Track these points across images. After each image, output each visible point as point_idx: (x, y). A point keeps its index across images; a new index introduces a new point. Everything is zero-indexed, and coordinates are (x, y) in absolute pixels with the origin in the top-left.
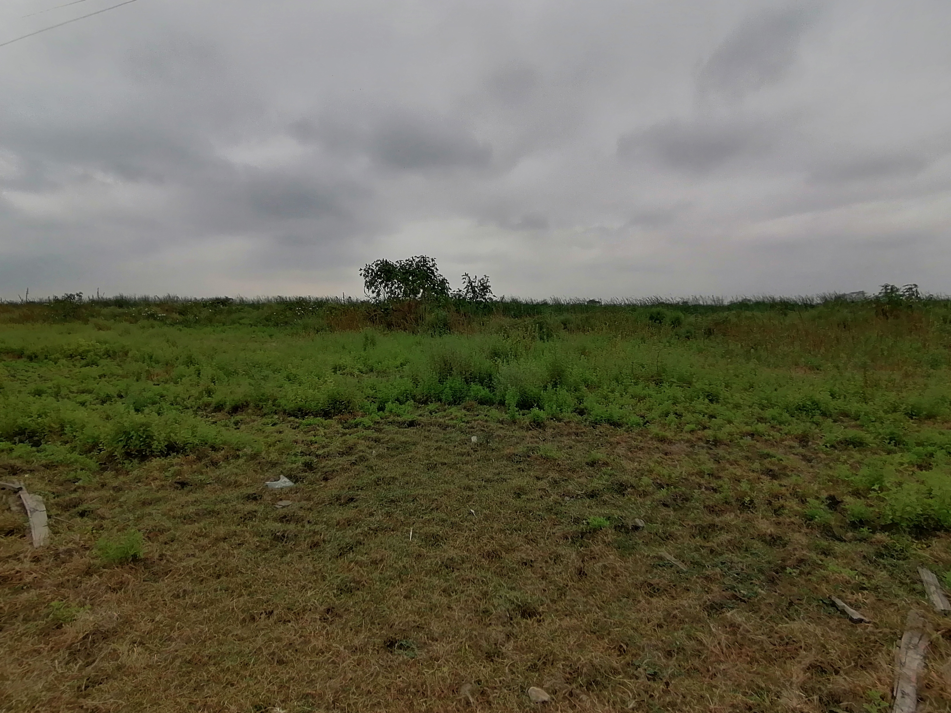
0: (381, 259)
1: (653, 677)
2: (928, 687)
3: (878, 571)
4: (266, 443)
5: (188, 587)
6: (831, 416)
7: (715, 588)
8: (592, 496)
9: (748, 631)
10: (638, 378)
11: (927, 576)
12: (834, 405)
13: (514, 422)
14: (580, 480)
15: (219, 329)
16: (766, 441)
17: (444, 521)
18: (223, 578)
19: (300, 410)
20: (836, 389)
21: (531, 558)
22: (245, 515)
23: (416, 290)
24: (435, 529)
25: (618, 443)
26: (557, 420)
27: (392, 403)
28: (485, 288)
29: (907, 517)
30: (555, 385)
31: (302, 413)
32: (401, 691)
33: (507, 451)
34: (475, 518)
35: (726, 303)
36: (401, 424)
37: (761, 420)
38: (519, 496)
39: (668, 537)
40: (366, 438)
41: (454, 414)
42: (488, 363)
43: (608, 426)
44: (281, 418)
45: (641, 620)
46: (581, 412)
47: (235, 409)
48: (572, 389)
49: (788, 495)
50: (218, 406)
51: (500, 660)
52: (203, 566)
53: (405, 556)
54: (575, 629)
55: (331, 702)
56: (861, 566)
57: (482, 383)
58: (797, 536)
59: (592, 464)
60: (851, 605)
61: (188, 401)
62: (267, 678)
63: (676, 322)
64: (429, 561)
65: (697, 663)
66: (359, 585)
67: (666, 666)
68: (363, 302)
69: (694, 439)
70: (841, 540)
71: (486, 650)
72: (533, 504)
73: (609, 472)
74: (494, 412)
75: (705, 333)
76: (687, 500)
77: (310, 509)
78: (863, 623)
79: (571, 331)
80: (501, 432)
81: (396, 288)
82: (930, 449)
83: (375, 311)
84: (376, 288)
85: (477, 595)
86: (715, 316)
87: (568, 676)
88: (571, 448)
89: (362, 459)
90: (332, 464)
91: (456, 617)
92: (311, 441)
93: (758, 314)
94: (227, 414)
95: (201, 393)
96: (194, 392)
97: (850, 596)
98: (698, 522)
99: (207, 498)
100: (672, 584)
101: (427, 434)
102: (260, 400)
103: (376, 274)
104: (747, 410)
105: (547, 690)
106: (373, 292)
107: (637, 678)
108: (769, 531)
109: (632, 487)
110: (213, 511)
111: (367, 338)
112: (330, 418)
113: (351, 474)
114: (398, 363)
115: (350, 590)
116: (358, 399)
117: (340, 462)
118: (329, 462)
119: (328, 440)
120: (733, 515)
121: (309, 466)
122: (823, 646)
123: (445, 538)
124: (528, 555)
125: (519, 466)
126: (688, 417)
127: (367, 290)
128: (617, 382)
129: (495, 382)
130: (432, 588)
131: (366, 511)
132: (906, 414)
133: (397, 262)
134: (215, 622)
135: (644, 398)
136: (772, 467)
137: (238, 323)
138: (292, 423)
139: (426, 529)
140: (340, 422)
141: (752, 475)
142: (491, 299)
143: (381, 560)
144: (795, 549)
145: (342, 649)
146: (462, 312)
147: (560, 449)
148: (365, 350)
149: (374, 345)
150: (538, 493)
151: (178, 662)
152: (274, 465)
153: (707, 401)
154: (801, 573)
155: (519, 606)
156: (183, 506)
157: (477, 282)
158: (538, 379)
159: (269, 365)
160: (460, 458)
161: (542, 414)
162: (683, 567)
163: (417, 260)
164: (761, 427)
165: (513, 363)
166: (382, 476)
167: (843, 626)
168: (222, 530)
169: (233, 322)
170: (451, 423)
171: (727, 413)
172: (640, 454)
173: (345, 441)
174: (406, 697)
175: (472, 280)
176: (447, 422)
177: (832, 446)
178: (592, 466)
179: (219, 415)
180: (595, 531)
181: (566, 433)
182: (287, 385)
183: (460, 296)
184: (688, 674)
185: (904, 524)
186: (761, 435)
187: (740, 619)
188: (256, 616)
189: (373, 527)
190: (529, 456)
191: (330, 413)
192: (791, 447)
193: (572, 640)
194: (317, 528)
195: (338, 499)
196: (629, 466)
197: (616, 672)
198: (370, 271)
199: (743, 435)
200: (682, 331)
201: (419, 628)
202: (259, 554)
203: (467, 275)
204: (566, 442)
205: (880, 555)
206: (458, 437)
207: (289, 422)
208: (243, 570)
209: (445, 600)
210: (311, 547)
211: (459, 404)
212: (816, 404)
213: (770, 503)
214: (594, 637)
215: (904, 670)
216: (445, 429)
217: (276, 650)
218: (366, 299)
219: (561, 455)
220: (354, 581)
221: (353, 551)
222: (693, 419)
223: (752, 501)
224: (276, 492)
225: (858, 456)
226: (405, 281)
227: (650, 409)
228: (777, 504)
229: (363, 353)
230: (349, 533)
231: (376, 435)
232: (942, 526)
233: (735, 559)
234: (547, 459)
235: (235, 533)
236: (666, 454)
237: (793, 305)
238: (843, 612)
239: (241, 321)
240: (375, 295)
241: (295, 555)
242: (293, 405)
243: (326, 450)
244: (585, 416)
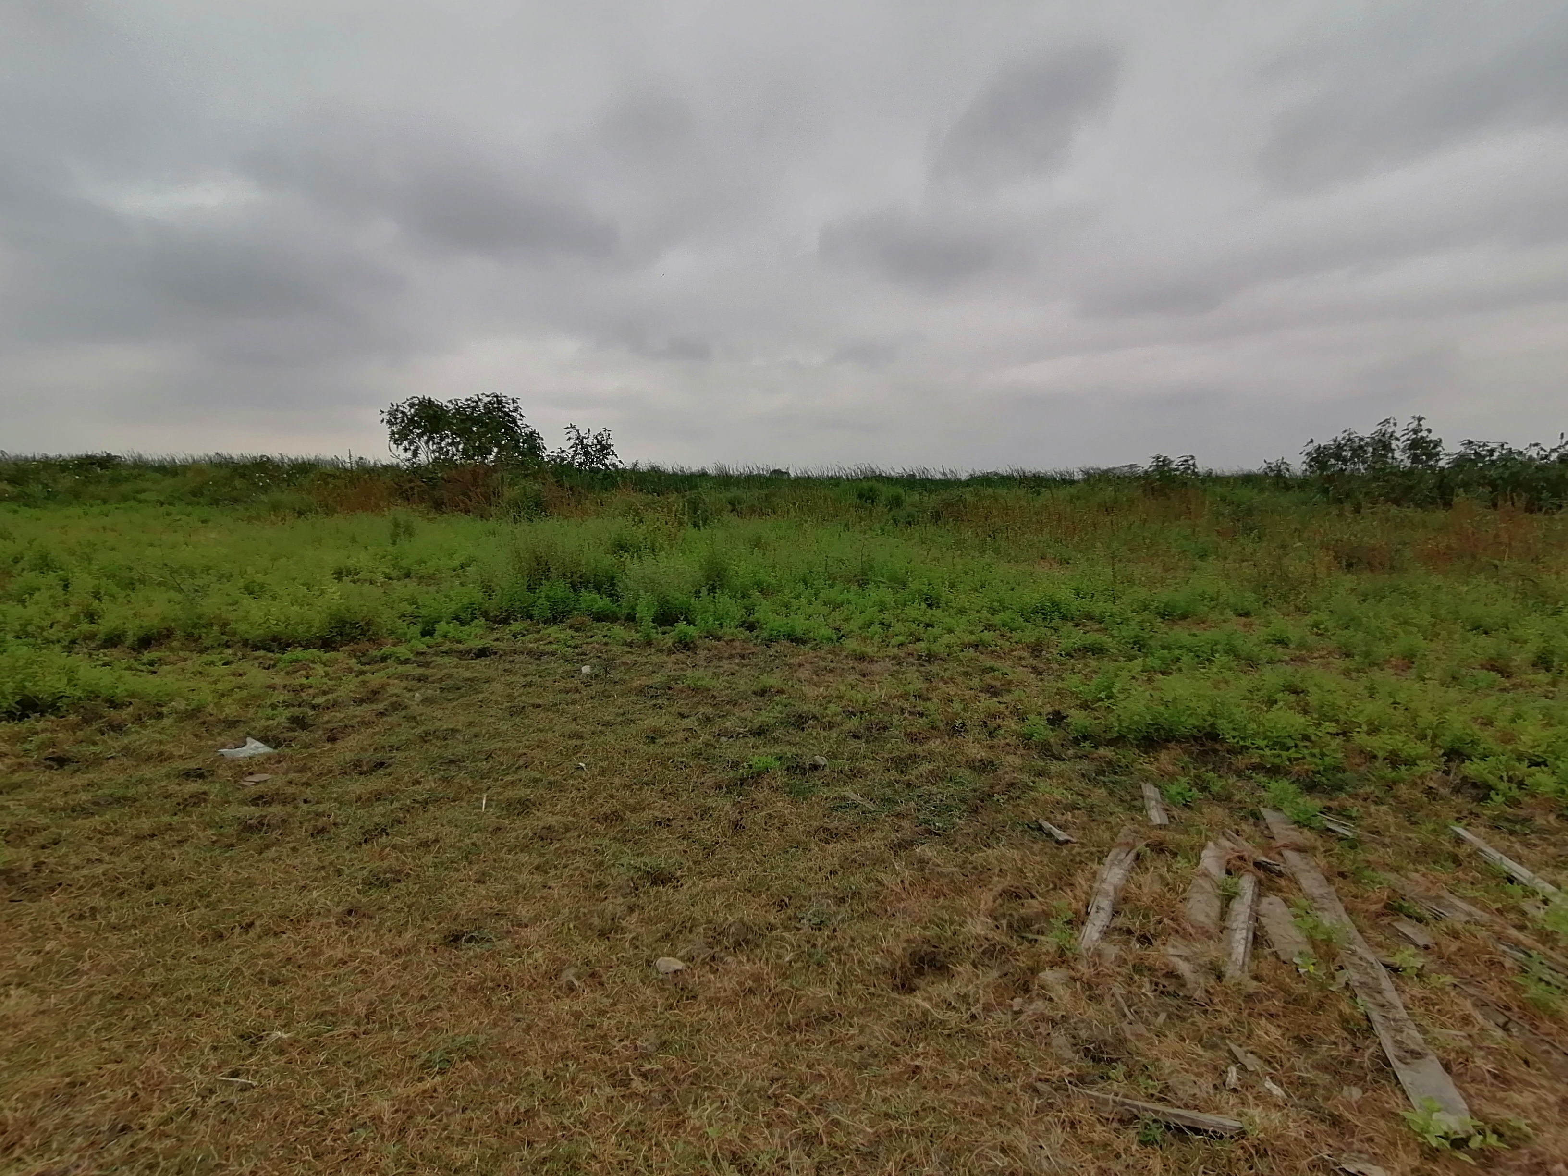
0: (421, 397)
1: (819, 927)
2: (1125, 900)
3: (1096, 790)
4: (215, 691)
5: (98, 901)
6: (1072, 619)
7: (906, 824)
8: (759, 734)
9: (939, 865)
10: (835, 579)
11: (1150, 791)
12: (1076, 605)
13: (649, 643)
14: (742, 715)
15: (96, 510)
16: (993, 652)
17: (536, 781)
18: (159, 888)
19: (275, 639)
20: (1083, 587)
21: (667, 816)
22: (186, 800)
23: (486, 448)
24: (522, 792)
25: (800, 665)
26: (715, 638)
27: (448, 623)
28: (604, 448)
29: (1134, 727)
30: (712, 590)
31: (280, 644)
32: (472, 989)
33: (637, 683)
34: (587, 774)
35: (964, 476)
36: (463, 655)
37: (989, 627)
38: (653, 740)
39: (855, 774)
40: (401, 677)
41: (554, 636)
42: (608, 561)
43: (788, 644)
44: (240, 654)
45: (811, 869)
46: (751, 627)
47: (145, 642)
48: (739, 595)
49: (1007, 713)
50: (111, 638)
51: (619, 936)
52: (120, 874)
53: (475, 832)
54: (725, 889)
55: (363, 1015)
56: (1079, 785)
57: (598, 588)
58: (1010, 758)
59: (762, 693)
60: (1060, 827)
61: (51, 631)
62: (254, 1003)
63: (896, 502)
64: (514, 834)
65: (873, 905)
66: (398, 876)
67: (836, 914)
68: (386, 468)
69: (903, 655)
70: (1060, 759)
71: (599, 927)
72: (673, 749)
73: (785, 701)
74: (618, 630)
75: (932, 517)
76: (885, 728)
77: (308, 784)
78: (1070, 845)
79: (740, 514)
80: (630, 659)
81: (450, 445)
82: (1177, 652)
83: (410, 481)
84: (411, 444)
85: (588, 867)
86: (944, 494)
87: (711, 940)
88: (733, 674)
89: (396, 707)
90: (342, 716)
91: (556, 897)
92: (301, 685)
93: (1002, 491)
94: (128, 651)
95: (76, 617)
96: (60, 615)
97: (1059, 816)
98: (896, 753)
99: (110, 779)
100: (854, 826)
101: (508, 666)
102: (195, 626)
103: (411, 421)
104: (974, 616)
105: (682, 959)
106: (406, 450)
107: (798, 929)
108: (979, 757)
109: (815, 717)
110: (125, 798)
111: (397, 525)
112: (335, 649)
113: (377, 729)
114: (456, 563)
115: (385, 884)
116: (386, 618)
117: (357, 713)
118: (338, 714)
119: (333, 682)
120: (938, 741)
121: (299, 723)
122: (1021, 871)
123: (539, 803)
124: (664, 812)
125: (654, 702)
126: (898, 627)
127: (393, 446)
128: (806, 584)
129: (620, 586)
130: (519, 866)
131: (406, 779)
132: (1158, 613)
133: (450, 401)
134: (155, 943)
135: (842, 604)
136: (993, 683)
137: (134, 499)
138: (261, 660)
139: (509, 793)
140: (353, 654)
141: (968, 693)
142: (614, 465)
143: (436, 841)
144: (1006, 772)
145: (376, 953)
146: (567, 485)
147: (716, 675)
148: (394, 543)
149: (411, 535)
150: (681, 735)
151: (96, 1000)
152: (232, 724)
153: (924, 605)
154: (1011, 798)
155: (648, 872)
156: (66, 793)
157: (591, 438)
158: (687, 582)
159: (207, 569)
160: (563, 696)
161: (691, 630)
162: (871, 806)
163: (486, 400)
164: (987, 636)
165: (648, 560)
166: (433, 729)
167: (1047, 850)
168: (145, 824)
169: (125, 498)
170: (549, 648)
171: (947, 620)
172: (830, 677)
173: (364, 682)
174: (480, 994)
175: (582, 435)
176: (541, 648)
177: (1067, 654)
178: (762, 695)
179: (115, 652)
180: (757, 776)
181: (726, 655)
182: (247, 601)
183: (563, 459)
184: (862, 917)
185: (1131, 736)
186: (986, 645)
187: (930, 854)
188: (225, 932)
189: (419, 798)
190: (670, 688)
191: (334, 642)
192: (1020, 658)
193: (718, 901)
194: (322, 808)
195: (357, 765)
196: (810, 691)
197: (771, 927)
198: (400, 415)
199: (965, 646)
200: (902, 514)
201: (499, 915)
202: (218, 851)
203: (573, 427)
204: (726, 667)
205: (1101, 772)
206: (562, 668)
207: (256, 658)
208: (194, 875)
209: (538, 878)
210: (312, 835)
211: (562, 622)
212: (1056, 605)
213: (985, 725)
214: (749, 895)
215: (1105, 886)
216: (539, 659)
217: (266, 968)
218: (395, 461)
219: (718, 685)
220: (391, 871)
221: (387, 834)
222: (902, 629)
223: (963, 724)
224: (241, 763)
225: (1093, 663)
226: (463, 432)
227: (847, 620)
228: (992, 724)
229: (390, 549)
230: (379, 809)
231: (420, 671)
232: (1174, 737)
233: (934, 789)
234: (696, 690)
235: (170, 827)
236: (864, 676)
237: (1048, 480)
238: (1050, 835)
239: (139, 496)
240: (409, 455)
241: (286, 849)
242: (261, 632)
243: (329, 696)
244: (755, 633)
